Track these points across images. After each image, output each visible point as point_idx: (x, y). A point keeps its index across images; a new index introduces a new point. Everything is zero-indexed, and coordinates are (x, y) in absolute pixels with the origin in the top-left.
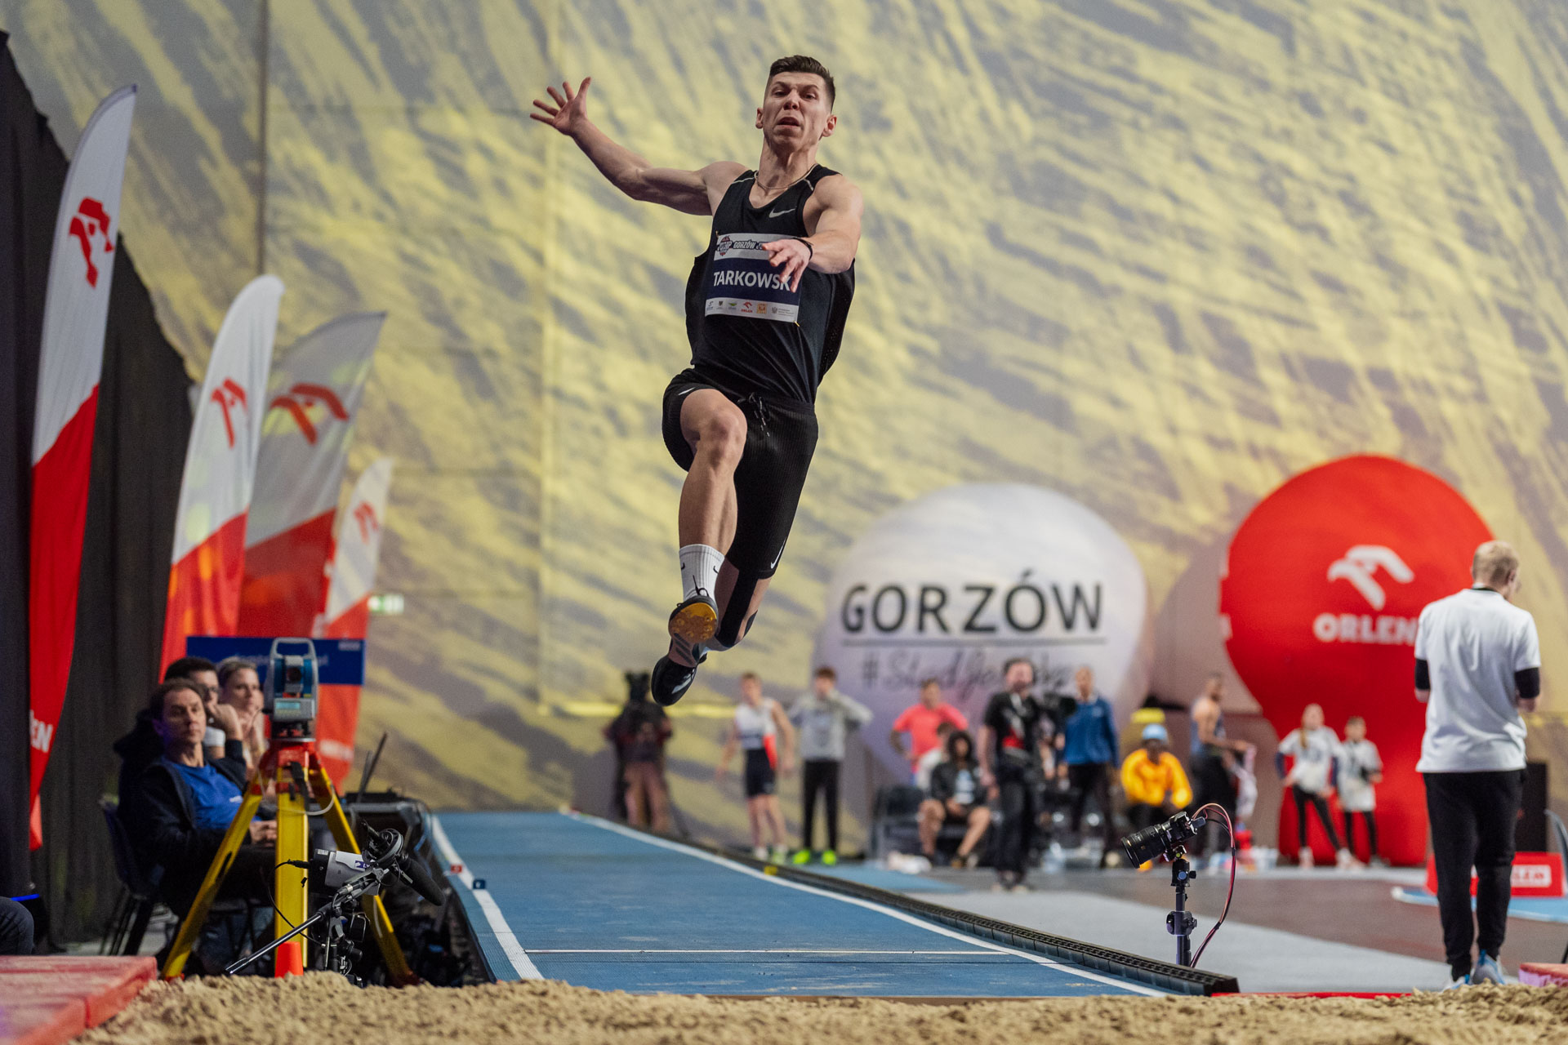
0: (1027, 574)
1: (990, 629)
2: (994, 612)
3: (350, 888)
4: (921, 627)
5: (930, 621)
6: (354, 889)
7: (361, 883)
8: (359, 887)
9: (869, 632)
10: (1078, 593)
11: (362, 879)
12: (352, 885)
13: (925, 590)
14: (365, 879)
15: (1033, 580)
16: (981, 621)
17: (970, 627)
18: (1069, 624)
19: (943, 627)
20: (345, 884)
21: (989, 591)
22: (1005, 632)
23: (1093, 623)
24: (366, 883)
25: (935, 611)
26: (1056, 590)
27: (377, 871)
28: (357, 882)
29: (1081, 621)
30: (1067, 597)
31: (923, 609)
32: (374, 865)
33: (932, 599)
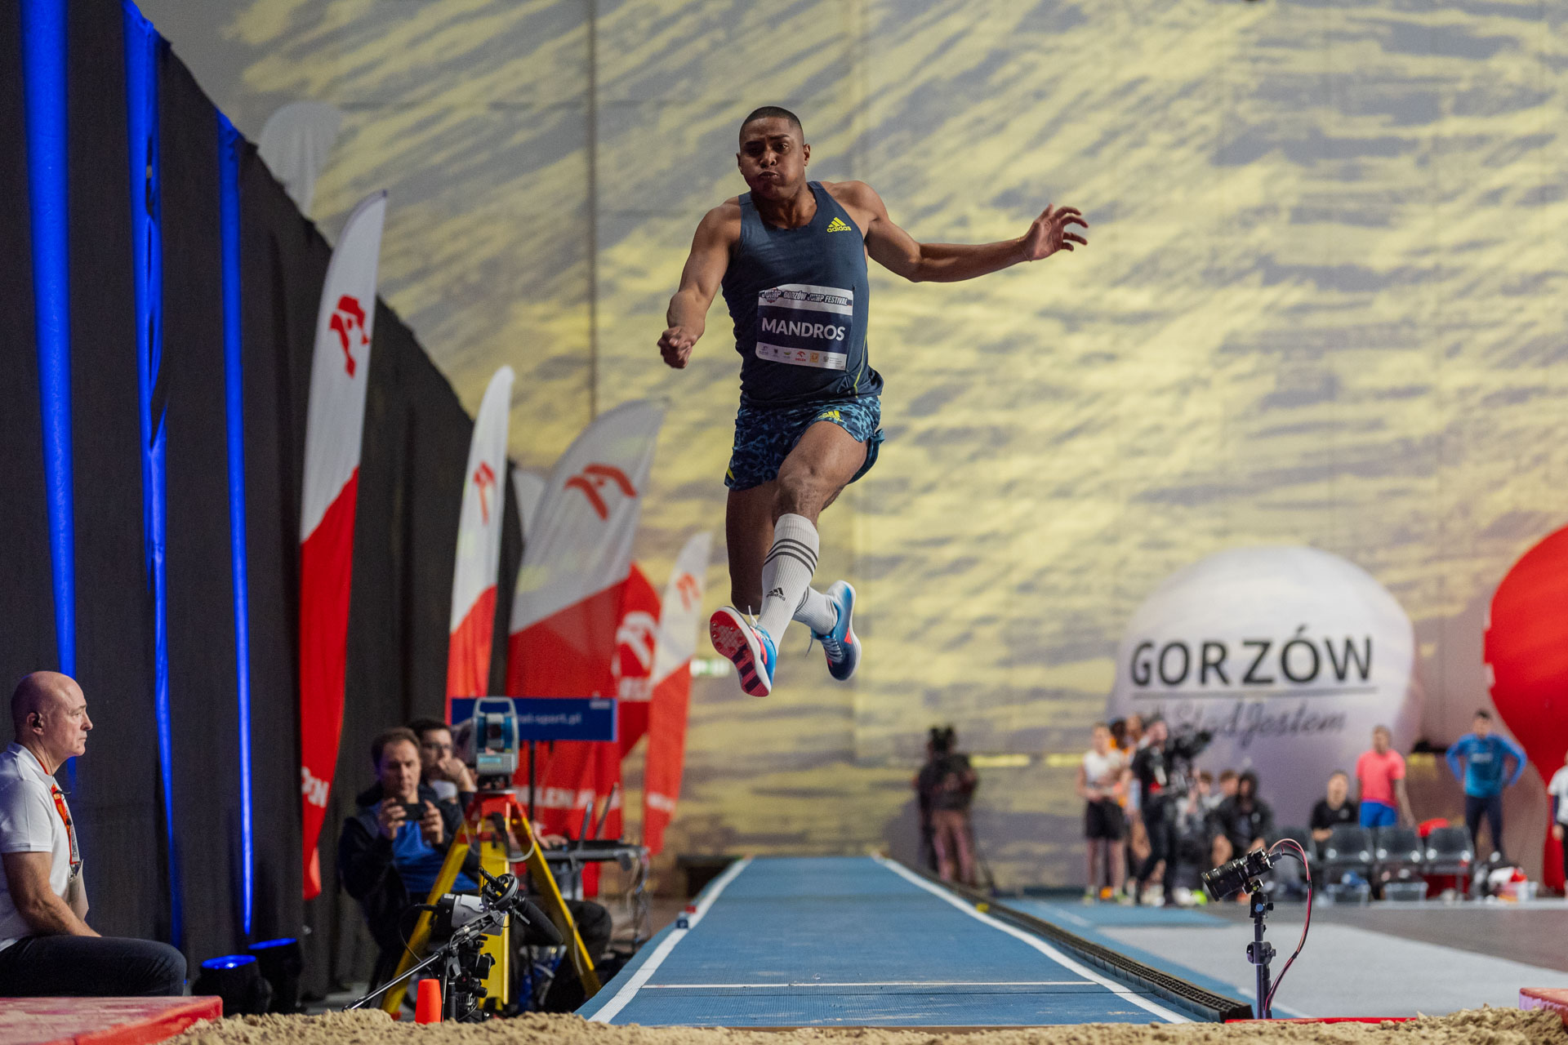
0: (1301, 629)
1: (1268, 681)
2: (1270, 666)
3: (467, 929)
4: (1203, 679)
5: (1212, 675)
6: (471, 930)
7: (478, 925)
8: (476, 929)
9: (1156, 685)
10: (1349, 645)
11: (479, 921)
12: (469, 926)
13: (1206, 646)
14: (482, 920)
15: (1307, 635)
16: (1261, 672)
17: (1248, 679)
18: (1341, 675)
19: (1224, 679)
20: (463, 926)
21: (1266, 646)
22: (1282, 685)
23: (1364, 675)
24: (484, 925)
25: (1217, 666)
26: (1329, 644)
27: (494, 913)
28: (474, 924)
29: (1353, 671)
30: (1339, 650)
31: (1205, 665)
32: (492, 908)
33: (1214, 655)
